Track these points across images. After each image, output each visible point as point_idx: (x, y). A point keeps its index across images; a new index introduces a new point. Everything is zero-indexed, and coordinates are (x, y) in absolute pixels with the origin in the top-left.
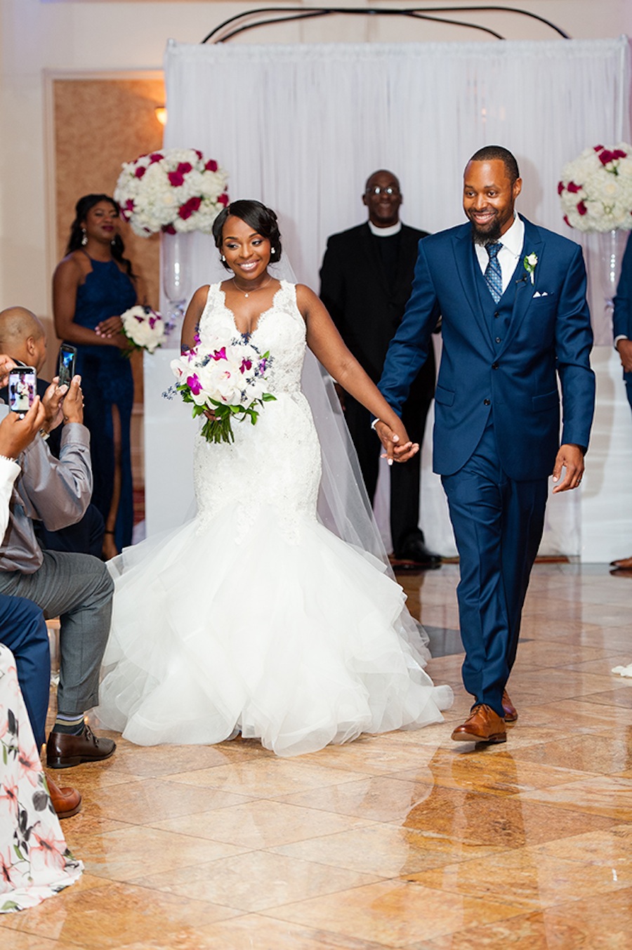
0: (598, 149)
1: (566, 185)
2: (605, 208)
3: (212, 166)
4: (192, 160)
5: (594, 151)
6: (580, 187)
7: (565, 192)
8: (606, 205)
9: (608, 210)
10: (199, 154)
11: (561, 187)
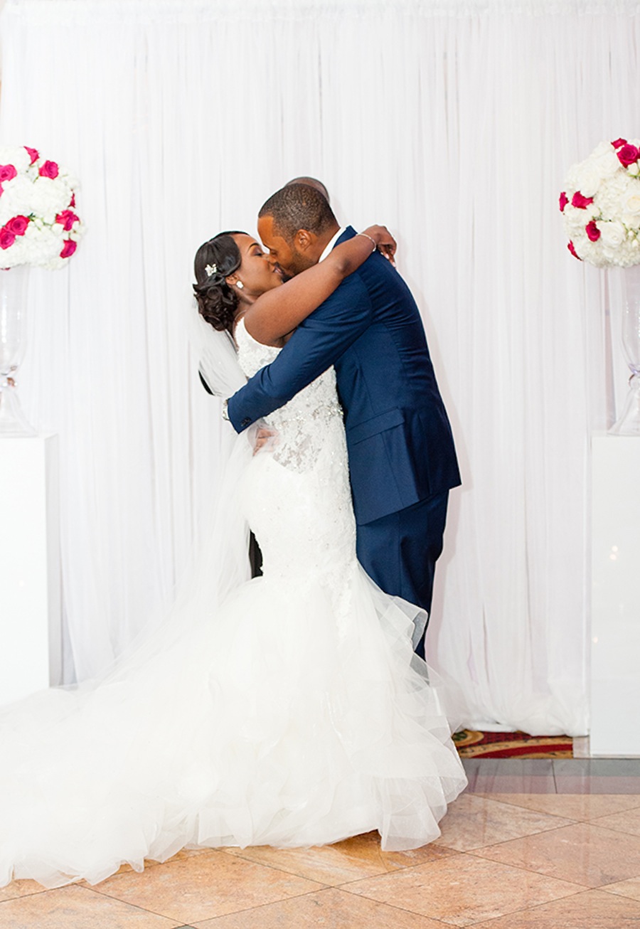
0: (616, 144)
1: (570, 197)
2: (627, 231)
3: (50, 170)
4: (20, 161)
5: (613, 147)
6: (591, 200)
7: (568, 206)
8: (628, 226)
9: (631, 233)
10: (34, 155)
11: (563, 200)
